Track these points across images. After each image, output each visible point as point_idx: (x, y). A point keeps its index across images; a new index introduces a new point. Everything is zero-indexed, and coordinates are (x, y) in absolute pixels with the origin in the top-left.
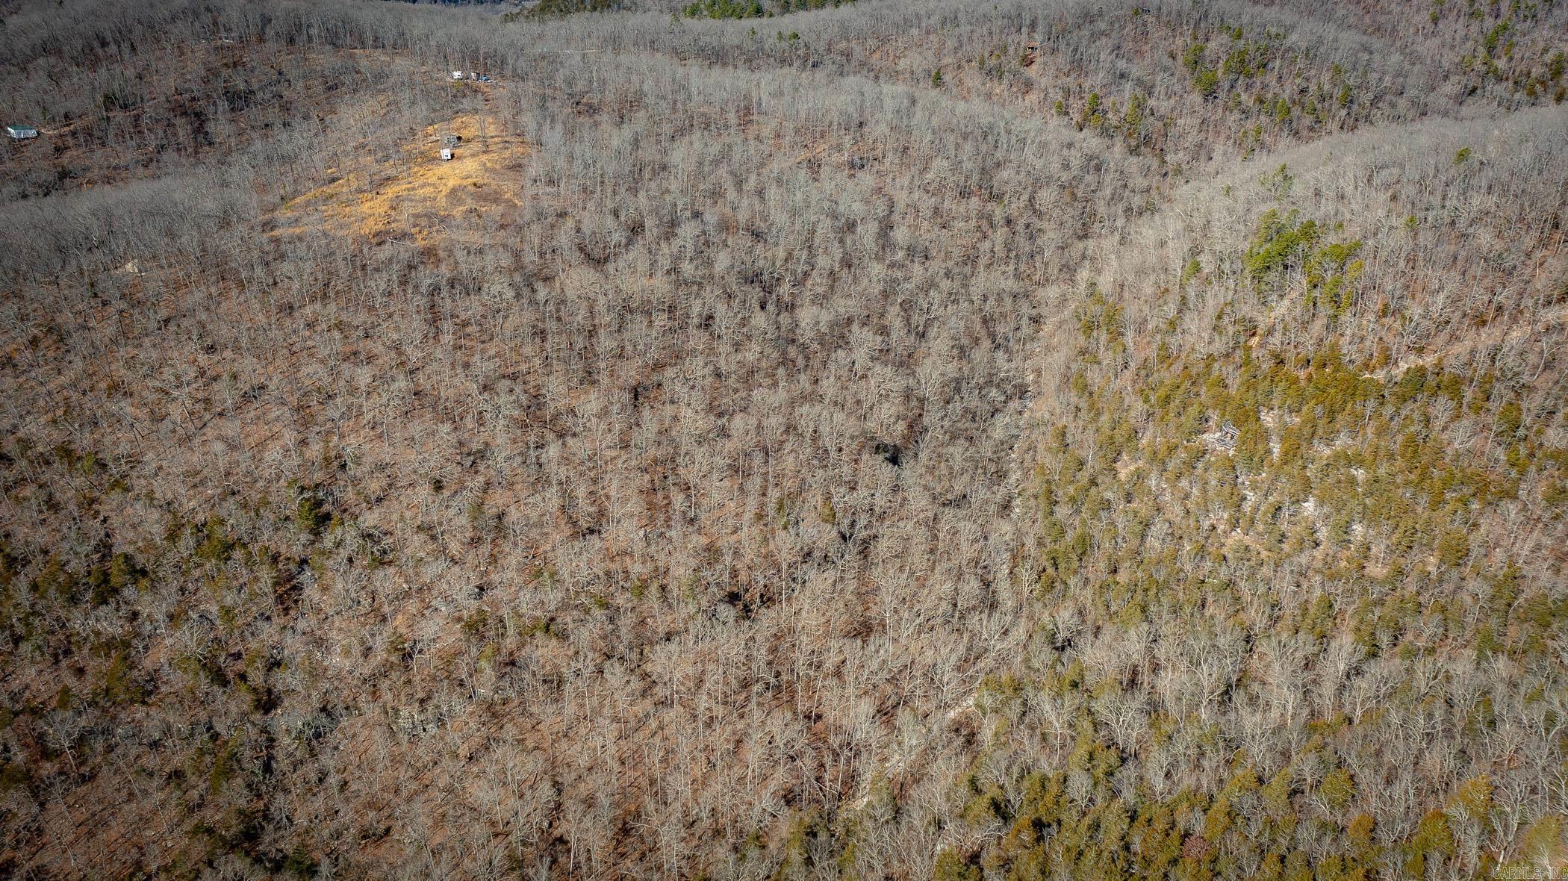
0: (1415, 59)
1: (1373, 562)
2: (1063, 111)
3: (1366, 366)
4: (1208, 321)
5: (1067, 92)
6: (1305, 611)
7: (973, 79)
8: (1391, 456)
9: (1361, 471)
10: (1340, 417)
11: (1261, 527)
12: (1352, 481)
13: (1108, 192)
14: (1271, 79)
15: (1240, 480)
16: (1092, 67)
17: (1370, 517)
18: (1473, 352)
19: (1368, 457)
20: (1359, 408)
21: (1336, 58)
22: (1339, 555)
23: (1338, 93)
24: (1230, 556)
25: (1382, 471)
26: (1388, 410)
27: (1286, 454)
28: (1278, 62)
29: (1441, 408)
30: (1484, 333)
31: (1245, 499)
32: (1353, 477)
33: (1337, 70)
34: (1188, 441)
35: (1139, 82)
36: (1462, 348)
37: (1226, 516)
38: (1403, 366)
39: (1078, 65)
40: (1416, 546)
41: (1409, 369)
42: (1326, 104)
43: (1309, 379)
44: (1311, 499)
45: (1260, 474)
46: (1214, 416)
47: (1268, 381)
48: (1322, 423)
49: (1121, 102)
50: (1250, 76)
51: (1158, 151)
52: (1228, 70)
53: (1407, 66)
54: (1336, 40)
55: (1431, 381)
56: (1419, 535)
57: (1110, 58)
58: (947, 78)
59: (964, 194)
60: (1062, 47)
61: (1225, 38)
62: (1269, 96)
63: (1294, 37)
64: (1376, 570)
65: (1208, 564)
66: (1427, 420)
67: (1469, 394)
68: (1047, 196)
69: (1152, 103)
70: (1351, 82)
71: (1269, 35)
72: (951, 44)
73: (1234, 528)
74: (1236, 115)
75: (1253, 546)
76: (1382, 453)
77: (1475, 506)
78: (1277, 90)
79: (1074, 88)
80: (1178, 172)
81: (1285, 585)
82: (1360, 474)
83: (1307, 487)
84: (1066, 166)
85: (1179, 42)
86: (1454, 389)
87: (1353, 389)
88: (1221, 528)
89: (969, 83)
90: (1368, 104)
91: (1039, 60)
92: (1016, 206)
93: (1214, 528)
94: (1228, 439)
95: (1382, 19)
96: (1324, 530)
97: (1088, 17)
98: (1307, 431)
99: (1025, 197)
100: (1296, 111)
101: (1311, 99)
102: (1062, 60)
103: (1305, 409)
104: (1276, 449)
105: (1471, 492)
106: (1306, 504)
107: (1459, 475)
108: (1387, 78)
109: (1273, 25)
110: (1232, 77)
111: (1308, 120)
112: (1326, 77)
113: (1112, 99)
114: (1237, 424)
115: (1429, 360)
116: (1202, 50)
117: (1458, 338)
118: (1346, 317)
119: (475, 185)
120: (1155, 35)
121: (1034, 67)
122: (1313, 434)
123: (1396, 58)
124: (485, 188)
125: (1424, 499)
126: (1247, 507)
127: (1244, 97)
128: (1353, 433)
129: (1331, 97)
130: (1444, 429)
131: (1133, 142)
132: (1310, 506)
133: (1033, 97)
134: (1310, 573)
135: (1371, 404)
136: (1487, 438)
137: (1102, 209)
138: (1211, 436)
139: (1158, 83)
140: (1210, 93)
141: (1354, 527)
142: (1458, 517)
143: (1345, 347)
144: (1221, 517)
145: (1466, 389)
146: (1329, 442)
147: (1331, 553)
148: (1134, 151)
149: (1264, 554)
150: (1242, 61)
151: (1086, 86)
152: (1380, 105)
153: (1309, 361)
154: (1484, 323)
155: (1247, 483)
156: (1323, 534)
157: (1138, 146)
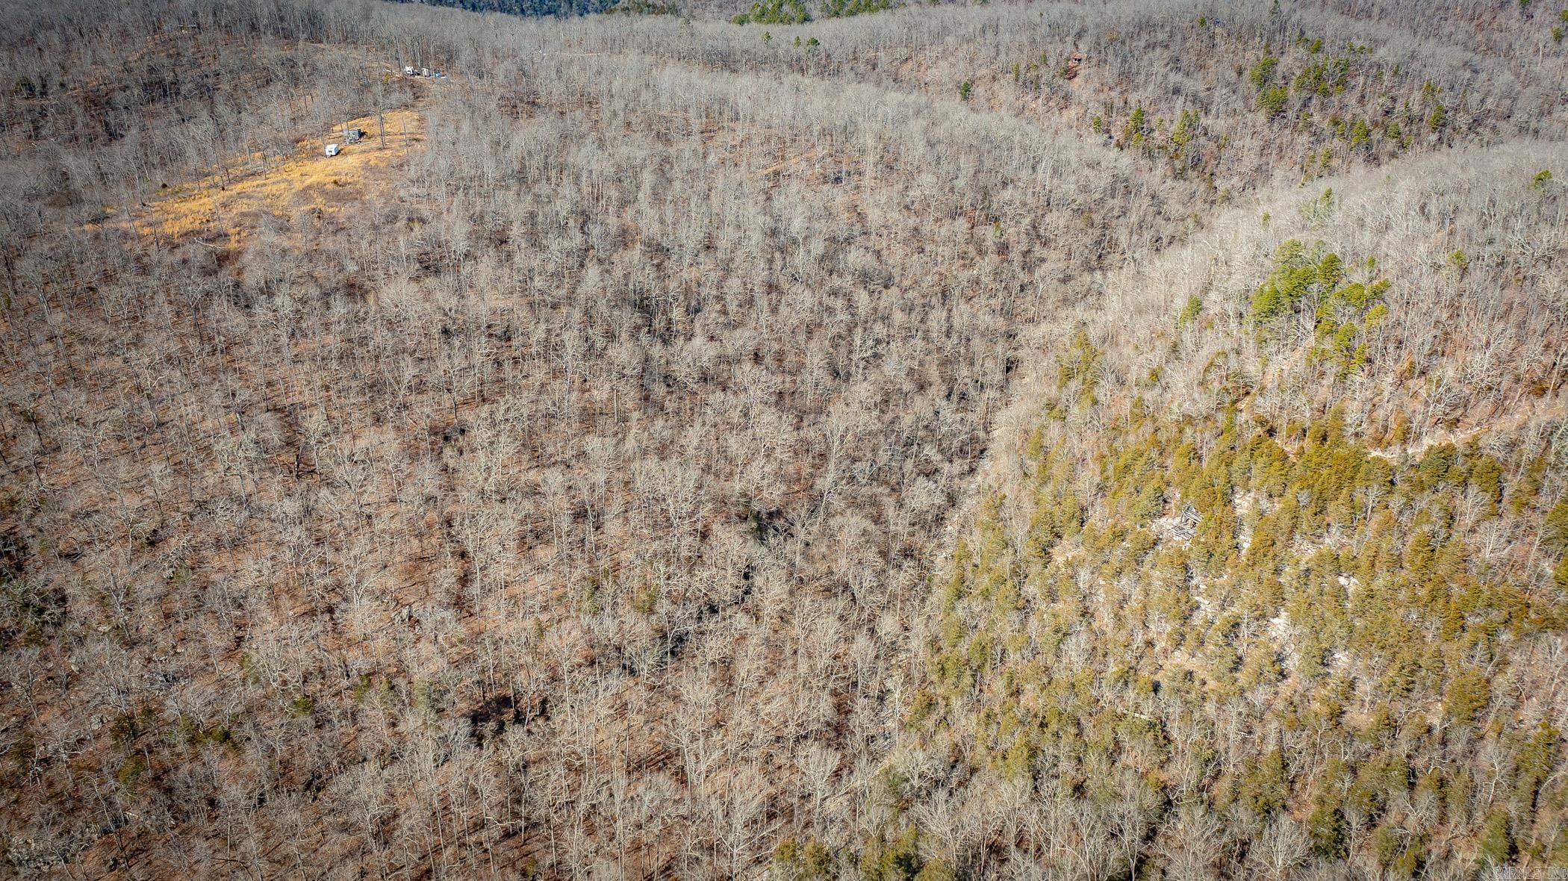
0: (1531, 80)
1: (1357, 706)
2: (1102, 127)
3: (1379, 442)
4: (1195, 373)
5: (1109, 108)
6: (1253, 768)
7: (1006, 91)
8: (1397, 563)
9: (1353, 580)
10: (1331, 507)
11: (1210, 648)
12: (1341, 594)
13: (1134, 218)
14: (1352, 100)
15: (1194, 582)
16: (1141, 78)
17: (1361, 642)
18: (1523, 427)
19: (1364, 562)
20: (1358, 496)
21: (1429, 74)
22: (1310, 694)
23: (1429, 113)
24: (1165, 684)
25: (1380, 582)
26: (1396, 501)
27: (1254, 552)
28: (1361, 80)
29: (1471, 504)
30: (1542, 404)
31: (1198, 607)
32: (1343, 589)
33: (1431, 90)
34: (1142, 526)
35: (1195, 99)
36: (1507, 425)
37: (1169, 629)
38: (1427, 441)
39: (1126, 78)
40: (1418, 687)
41: (1431, 448)
42: (1414, 127)
43: (1301, 453)
44: (1283, 614)
45: (1221, 576)
46: (1176, 494)
47: (1247, 453)
48: (1306, 514)
49: (1169, 121)
50: (1326, 94)
51: (1207, 176)
52: (1301, 86)
53: (1518, 87)
54: (1433, 55)
55: (1460, 466)
56: (1423, 673)
57: (1163, 71)
58: (979, 90)
59: (954, 214)
60: (1111, 58)
61: (1302, 51)
62: (1348, 117)
63: (1382, 52)
64: (1360, 717)
65: (1131, 695)
66: (1451, 518)
67: (1512, 484)
68: (1056, 220)
69: (1204, 121)
70: (1446, 104)
71: (1352, 49)
72: (984, 53)
73: (1178, 645)
74: (1305, 138)
75: (1200, 674)
76: (1384, 556)
77: (1506, 637)
78: (1358, 111)
79: (1119, 103)
80: (1228, 198)
81: (1231, 729)
82: (1351, 584)
83: (1279, 597)
84: (1085, 189)
85: (1250, 55)
86: (1494, 478)
87: (1353, 469)
88: (1160, 646)
89: (1002, 95)
90: (1465, 128)
91: (1082, 73)
92: (1015, 233)
93: (1150, 644)
94: (1187, 527)
95: (1496, 36)
96: (1296, 656)
97: (1145, 25)
98: (1285, 523)
99: (1027, 221)
100: (1377, 135)
101: (1397, 121)
102: (1109, 73)
103: (1289, 494)
104: (1246, 541)
105: (1501, 619)
106: (1275, 621)
107: (1487, 594)
108: (1490, 100)
109: (1359, 38)
110: (1305, 94)
111: (1391, 145)
112: (1417, 95)
113: (1159, 116)
114: (1202, 508)
115: (1459, 439)
116: (1274, 64)
117: (1505, 411)
118: (1358, 378)
119: (335, 182)
120: (1222, 46)
121: (1076, 80)
122: (1294, 526)
123: (1507, 77)
124: (348, 188)
125: (1434, 623)
126: (1197, 619)
127: (1316, 118)
128: (1350, 526)
129: (1421, 120)
130: (1473, 531)
131: (1178, 165)
132: (1280, 625)
133: (1072, 113)
134: (1268, 716)
135: (1375, 491)
136: (1531, 544)
137: (1123, 238)
138: (1170, 521)
139: (1217, 99)
140: (1278, 111)
141: (1336, 656)
142: (1480, 651)
143: (1353, 413)
144: (1162, 629)
145: (1509, 477)
146: (1316, 538)
147: (1300, 689)
148: (1179, 175)
149: (1212, 684)
150: (1318, 78)
151: (1133, 98)
152: (1480, 130)
153: (1305, 431)
154: (1543, 392)
155: (1202, 587)
156: (1293, 663)
157: (1184, 169)
